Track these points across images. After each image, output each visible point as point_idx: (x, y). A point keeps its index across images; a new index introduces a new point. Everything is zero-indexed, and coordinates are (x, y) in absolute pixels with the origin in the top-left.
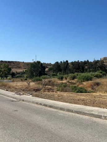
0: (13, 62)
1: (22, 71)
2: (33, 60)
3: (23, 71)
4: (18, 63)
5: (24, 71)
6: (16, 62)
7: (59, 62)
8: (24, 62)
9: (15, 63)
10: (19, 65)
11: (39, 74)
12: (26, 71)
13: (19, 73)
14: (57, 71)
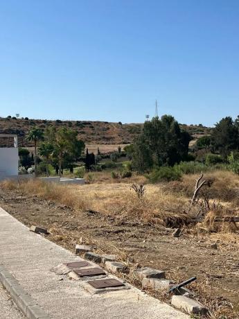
1: (116, 149)
3: (120, 149)
4: (105, 126)
5: (122, 150)
6: (98, 123)
7: (234, 120)
8: (120, 123)
9: (96, 127)
10: (108, 131)
11: (167, 159)
12: (127, 149)
13: (108, 157)
14: (226, 147)
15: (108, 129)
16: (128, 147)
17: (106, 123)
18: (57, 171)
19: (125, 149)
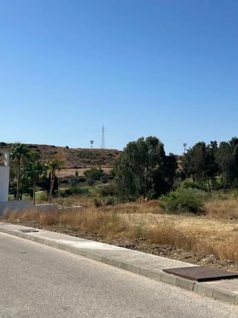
0: (35, 146)
2: (92, 142)
4: (53, 150)
6: (45, 147)
8: (67, 147)
9: (43, 151)
10: (56, 155)
11: (153, 185)
12: (88, 174)
13: (66, 182)
14: (203, 173)
15: (56, 153)
16: (88, 171)
17: (54, 147)
18: (15, 196)
19: (85, 173)
